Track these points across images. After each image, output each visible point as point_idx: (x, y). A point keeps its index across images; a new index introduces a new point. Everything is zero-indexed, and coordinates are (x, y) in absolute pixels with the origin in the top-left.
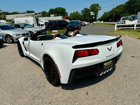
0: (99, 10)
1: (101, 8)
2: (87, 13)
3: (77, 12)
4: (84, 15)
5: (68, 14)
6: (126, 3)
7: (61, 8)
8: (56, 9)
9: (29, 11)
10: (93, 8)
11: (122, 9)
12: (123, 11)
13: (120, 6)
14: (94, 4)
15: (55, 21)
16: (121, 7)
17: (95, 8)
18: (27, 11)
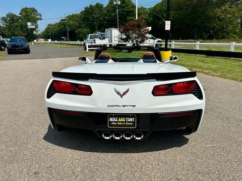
0: (38, 19)
1: (41, 16)
2: (16, 24)
4: (9, 28)
6: (82, 12)
10: (27, 16)
12: (78, 24)
14: (28, 9)
16: (75, 18)
17: (30, 14)
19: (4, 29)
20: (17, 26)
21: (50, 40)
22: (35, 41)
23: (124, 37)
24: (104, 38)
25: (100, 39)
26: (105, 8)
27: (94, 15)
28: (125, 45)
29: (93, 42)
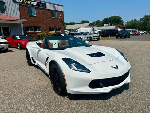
3: (135, 20)
5: (123, 22)
7: (116, 16)
8: (110, 18)
9: (84, 21)
15: (107, 31)
18: (82, 21)
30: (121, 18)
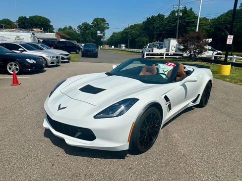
0: (106, 28)
1: (108, 25)
2: (88, 31)
3: (70, 27)
4: (83, 34)
5: (54, 29)
6: (143, 22)
10: (97, 25)
11: (137, 30)
12: (139, 33)
13: (136, 25)
14: (99, 19)
16: (137, 27)
17: (100, 24)
19: (79, 35)
20: (88, 33)
21: (113, 47)
22: (101, 46)
23: (182, 47)
24: (162, 48)
25: (158, 48)
26: (166, 18)
27: (154, 25)
28: (182, 55)
29: (151, 50)
30: (50, 22)
